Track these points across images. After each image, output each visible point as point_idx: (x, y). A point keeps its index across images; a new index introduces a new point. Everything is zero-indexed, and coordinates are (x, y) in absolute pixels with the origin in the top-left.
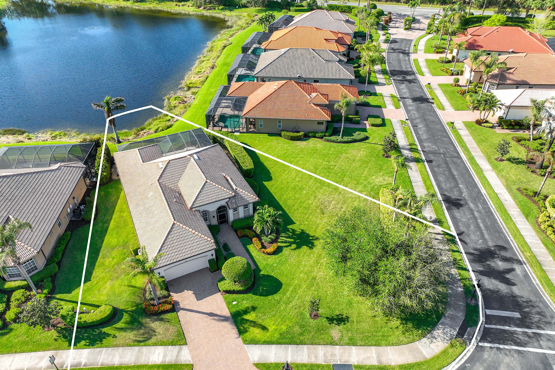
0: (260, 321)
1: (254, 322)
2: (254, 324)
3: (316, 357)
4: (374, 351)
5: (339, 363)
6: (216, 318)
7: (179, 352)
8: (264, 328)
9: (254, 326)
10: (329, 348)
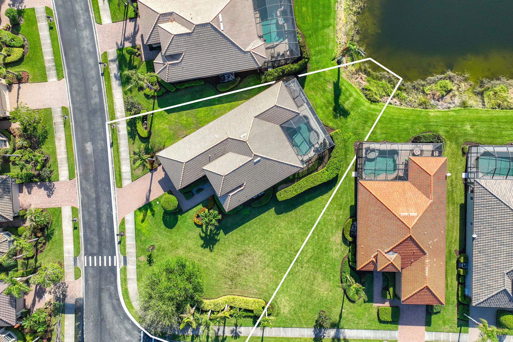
0: (147, 218)
1: (146, 216)
2: (145, 215)
3: (129, 248)
4: (134, 277)
5: (127, 259)
6: (148, 194)
7: (128, 179)
8: (143, 221)
9: (144, 215)
10: (135, 255)
